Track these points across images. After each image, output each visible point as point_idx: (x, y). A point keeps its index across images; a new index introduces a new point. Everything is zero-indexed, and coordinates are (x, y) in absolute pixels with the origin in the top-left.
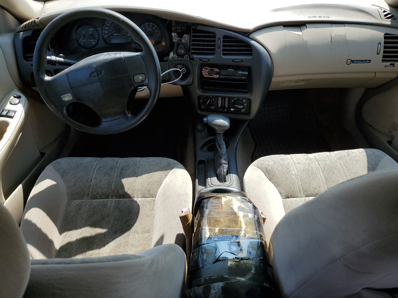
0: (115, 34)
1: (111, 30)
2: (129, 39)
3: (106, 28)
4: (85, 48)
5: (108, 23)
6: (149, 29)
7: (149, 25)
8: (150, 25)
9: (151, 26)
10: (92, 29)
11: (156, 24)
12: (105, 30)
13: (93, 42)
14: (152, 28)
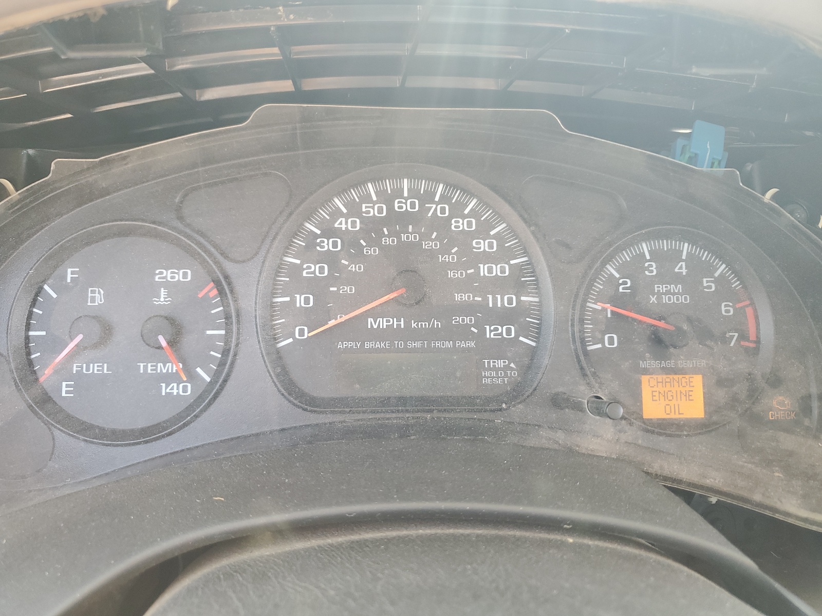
0: (383, 323)
1: (349, 290)
2: (500, 363)
3: (312, 270)
4: (85, 430)
5: (329, 232)
6: (663, 288)
7: (665, 259)
8: (676, 256)
9: (682, 268)
10: (181, 275)
11: (721, 258)
12: (299, 283)
13: (169, 378)
14: (691, 284)
